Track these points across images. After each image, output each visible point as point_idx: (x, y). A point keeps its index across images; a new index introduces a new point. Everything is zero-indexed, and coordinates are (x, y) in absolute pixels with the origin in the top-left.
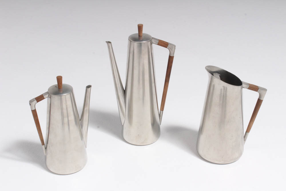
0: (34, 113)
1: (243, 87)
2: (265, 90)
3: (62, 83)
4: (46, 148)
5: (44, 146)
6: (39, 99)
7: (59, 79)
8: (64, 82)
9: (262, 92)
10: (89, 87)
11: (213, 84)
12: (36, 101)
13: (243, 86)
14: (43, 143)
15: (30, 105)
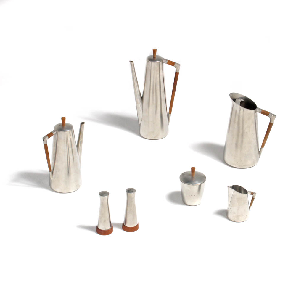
0: (46, 146)
3: (65, 122)
4: (52, 174)
5: (51, 172)
6: (50, 135)
7: (63, 119)
8: (67, 121)
10: (83, 123)
12: (48, 137)
14: (50, 170)
15: (43, 140)
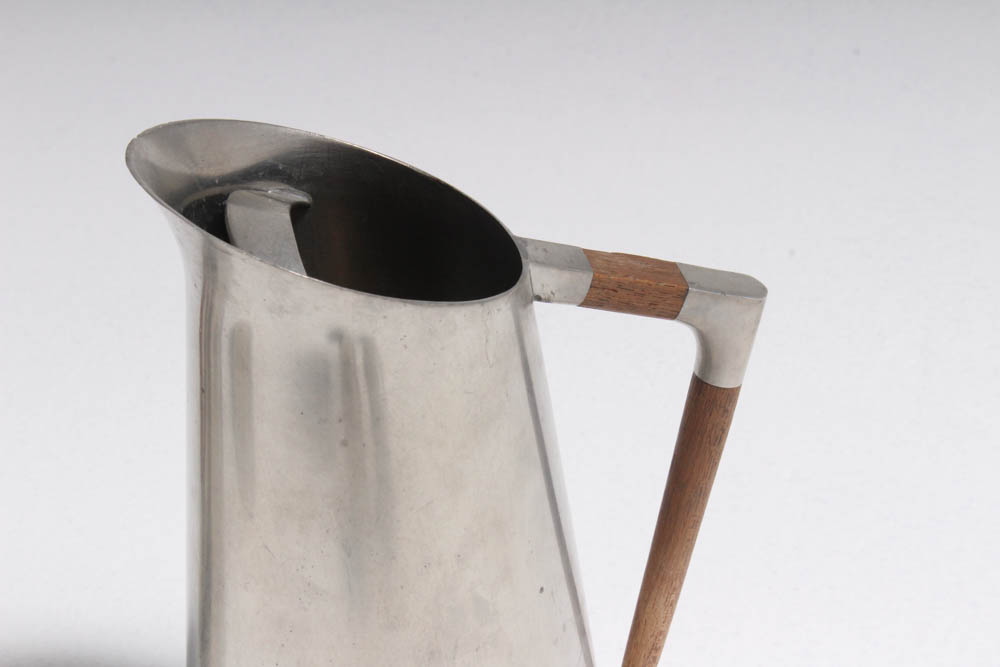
1: (539, 299)
2: (750, 291)
9: (724, 314)
11: (229, 317)
13: (537, 290)
